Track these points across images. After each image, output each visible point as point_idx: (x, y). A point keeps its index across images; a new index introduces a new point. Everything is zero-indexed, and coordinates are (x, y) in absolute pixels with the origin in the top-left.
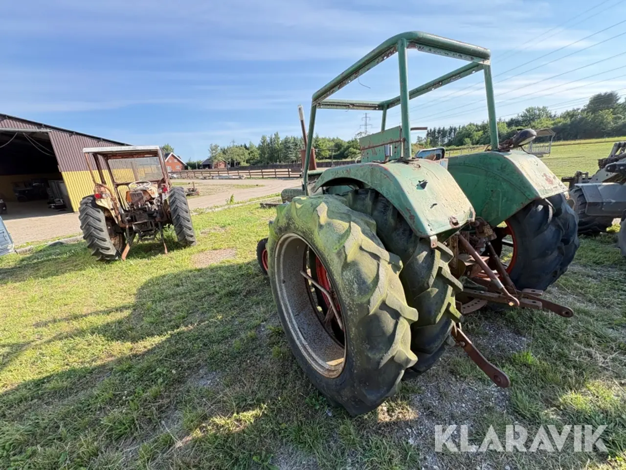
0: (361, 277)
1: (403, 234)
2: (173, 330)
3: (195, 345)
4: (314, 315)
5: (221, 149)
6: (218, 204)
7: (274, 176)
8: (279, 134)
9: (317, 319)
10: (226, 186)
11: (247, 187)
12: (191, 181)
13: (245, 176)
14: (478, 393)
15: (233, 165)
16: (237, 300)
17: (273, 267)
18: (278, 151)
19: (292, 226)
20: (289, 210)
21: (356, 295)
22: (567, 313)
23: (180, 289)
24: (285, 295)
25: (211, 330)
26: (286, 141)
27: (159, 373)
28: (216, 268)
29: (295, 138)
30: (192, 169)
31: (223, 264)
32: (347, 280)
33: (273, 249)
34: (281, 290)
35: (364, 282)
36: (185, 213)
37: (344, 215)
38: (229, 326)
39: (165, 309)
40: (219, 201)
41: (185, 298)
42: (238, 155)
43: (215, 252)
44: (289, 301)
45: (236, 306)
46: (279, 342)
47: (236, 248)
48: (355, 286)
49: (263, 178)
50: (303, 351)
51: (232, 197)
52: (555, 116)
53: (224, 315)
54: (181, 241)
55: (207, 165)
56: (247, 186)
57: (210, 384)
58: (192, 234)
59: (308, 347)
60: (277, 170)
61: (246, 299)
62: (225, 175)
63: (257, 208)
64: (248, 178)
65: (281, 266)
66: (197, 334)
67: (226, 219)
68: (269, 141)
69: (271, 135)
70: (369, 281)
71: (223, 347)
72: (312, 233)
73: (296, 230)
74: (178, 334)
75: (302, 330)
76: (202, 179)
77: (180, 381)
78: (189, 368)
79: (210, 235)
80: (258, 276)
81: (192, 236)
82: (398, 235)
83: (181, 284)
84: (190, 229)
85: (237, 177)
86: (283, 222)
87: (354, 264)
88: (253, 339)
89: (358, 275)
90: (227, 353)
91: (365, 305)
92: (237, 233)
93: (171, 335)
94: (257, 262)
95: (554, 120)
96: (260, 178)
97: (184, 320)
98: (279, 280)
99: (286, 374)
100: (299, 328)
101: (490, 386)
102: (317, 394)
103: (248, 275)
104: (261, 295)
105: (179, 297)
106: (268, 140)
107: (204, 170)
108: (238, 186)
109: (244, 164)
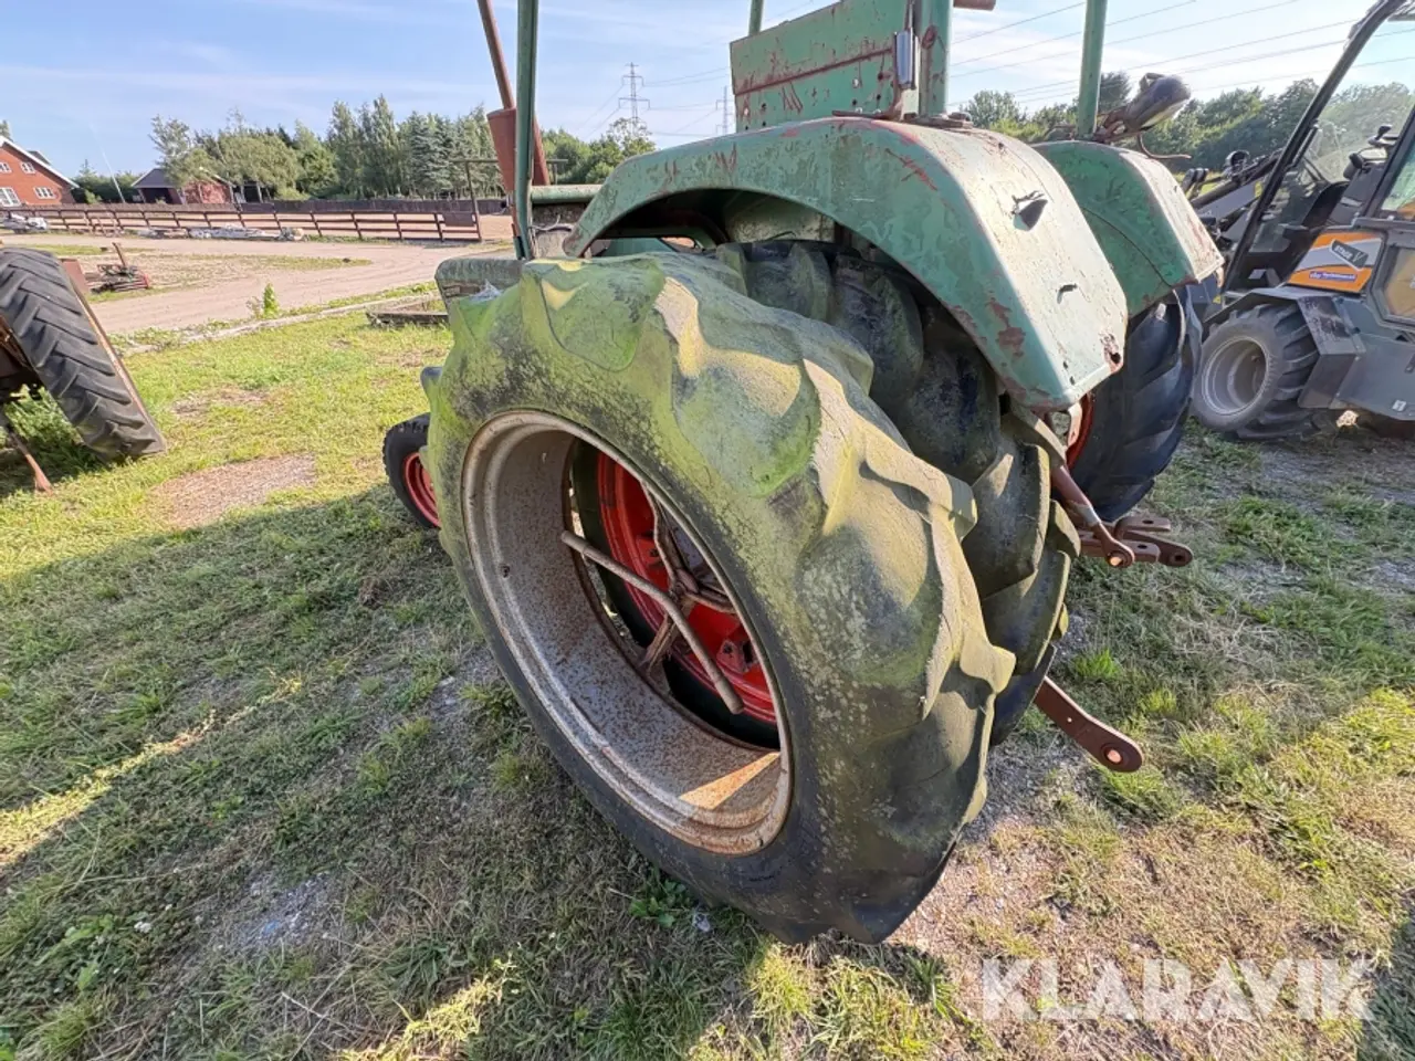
0: (876, 587)
1: (943, 398)
2: (119, 763)
3: (216, 804)
4: (612, 651)
5: (199, 140)
6: (225, 317)
7: (396, 235)
8: (387, 103)
9: (622, 662)
10: (242, 262)
11: (314, 264)
12: (107, 242)
13: (302, 232)
14: (1028, 771)
15: (254, 196)
16: (345, 620)
17: (461, 529)
18: (395, 160)
19: (536, 387)
20: (513, 317)
21: (858, 655)
22: (1179, 558)
23: (127, 609)
24: (515, 609)
25: (270, 736)
26: (415, 129)
27: (82, 946)
28: (252, 522)
29: (439, 122)
30: (105, 201)
31: (275, 508)
32: (825, 603)
33: (452, 472)
34: (499, 595)
35: (890, 606)
36: (84, 344)
37: (766, 334)
38: (333, 712)
39: (70, 691)
40: (227, 308)
41: (152, 638)
42: (265, 164)
43: (242, 468)
44: (530, 625)
45: (348, 640)
46: (510, 734)
47: (312, 450)
48: (858, 622)
49: (361, 239)
50: (597, 766)
51: (268, 293)
52: (1024, 118)
53: (309, 677)
54: (96, 443)
55: (157, 192)
56: (312, 261)
57: (298, 929)
58: (138, 417)
59: (612, 754)
60: (400, 217)
61: (375, 614)
62: (231, 224)
63: (361, 328)
64: (313, 239)
65: (491, 523)
66: (216, 760)
67: (260, 362)
68: (360, 124)
69: (365, 104)
70: (907, 595)
71: (321, 787)
72: (640, 414)
73: (555, 400)
74: (142, 772)
75: (584, 704)
76: (149, 236)
77: (179, 946)
78: (205, 890)
79: (210, 416)
80: (401, 535)
81: (138, 425)
82: (929, 403)
83: (123, 591)
84: (124, 402)
85: (276, 234)
86: (490, 370)
87: (848, 536)
88: (424, 741)
89: (866, 577)
90: (341, 807)
91: (910, 695)
92: (308, 406)
93: (115, 781)
94: (390, 492)
95: (1021, 127)
96: (352, 241)
97: (159, 719)
98: (490, 569)
99: (550, 834)
100: (573, 700)
101: (1046, 747)
102: (658, 877)
103: (371, 535)
104: (421, 593)
105: (124, 637)
106: (356, 118)
107: (149, 206)
108: (284, 263)
109: (288, 193)
